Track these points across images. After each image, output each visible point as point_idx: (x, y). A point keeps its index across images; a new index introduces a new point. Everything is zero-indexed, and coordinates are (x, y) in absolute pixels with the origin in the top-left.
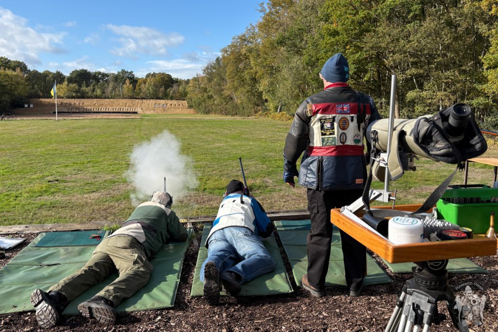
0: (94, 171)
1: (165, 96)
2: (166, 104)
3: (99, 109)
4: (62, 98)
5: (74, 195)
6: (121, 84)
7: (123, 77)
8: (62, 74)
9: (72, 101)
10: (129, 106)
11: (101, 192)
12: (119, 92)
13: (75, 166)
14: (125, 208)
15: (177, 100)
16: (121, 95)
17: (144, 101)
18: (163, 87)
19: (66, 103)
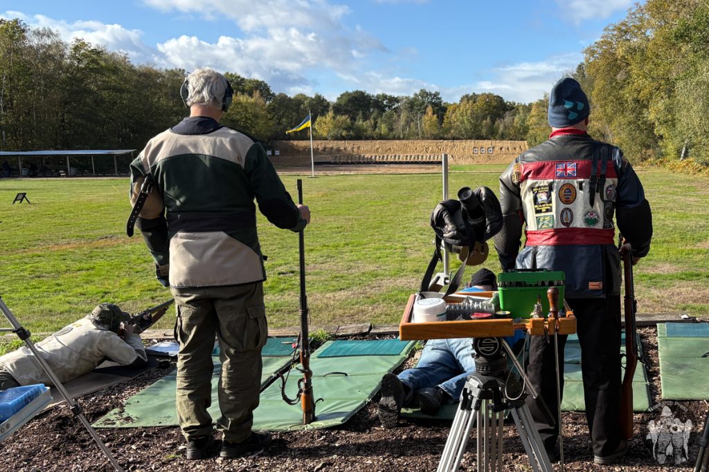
0: (350, 258)
1: (492, 134)
2: (493, 148)
3: (383, 156)
4: (326, 139)
5: (312, 294)
6: (419, 115)
7: (424, 102)
8: (324, 100)
9: (342, 144)
10: (432, 152)
11: (352, 290)
12: (417, 128)
13: (325, 250)
14: (381, 314)
15: (511, 140)
16: (420, 133)
17: (457, 142)
18: (488, 118)
19: (332, 148)
